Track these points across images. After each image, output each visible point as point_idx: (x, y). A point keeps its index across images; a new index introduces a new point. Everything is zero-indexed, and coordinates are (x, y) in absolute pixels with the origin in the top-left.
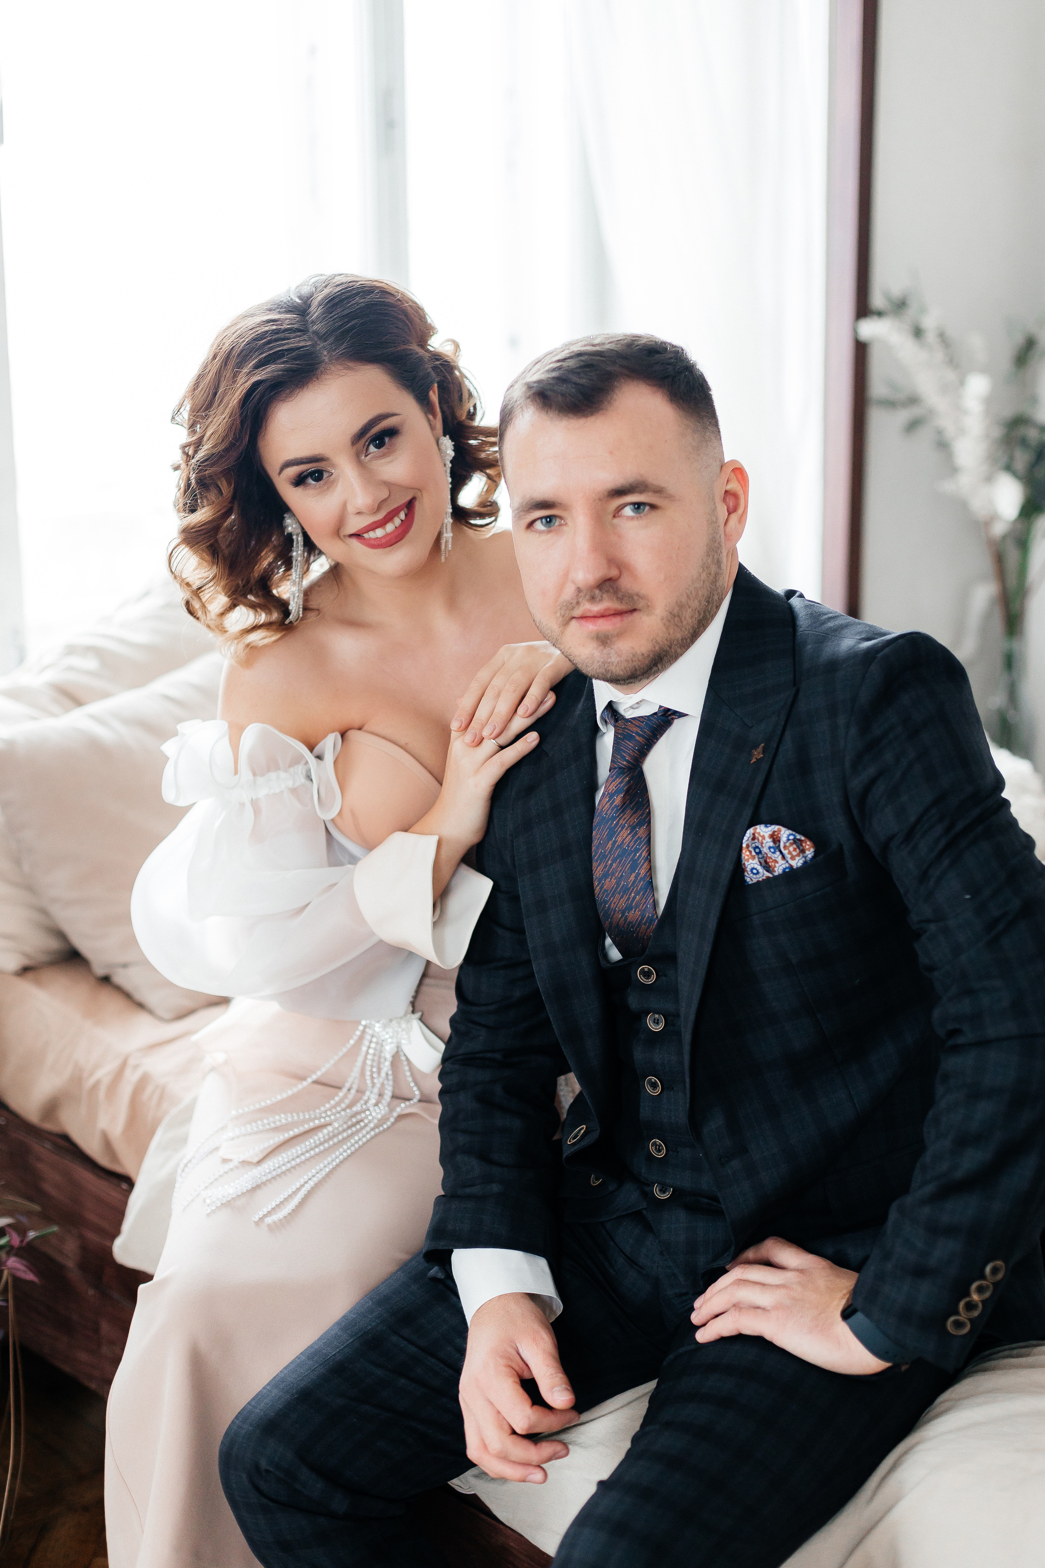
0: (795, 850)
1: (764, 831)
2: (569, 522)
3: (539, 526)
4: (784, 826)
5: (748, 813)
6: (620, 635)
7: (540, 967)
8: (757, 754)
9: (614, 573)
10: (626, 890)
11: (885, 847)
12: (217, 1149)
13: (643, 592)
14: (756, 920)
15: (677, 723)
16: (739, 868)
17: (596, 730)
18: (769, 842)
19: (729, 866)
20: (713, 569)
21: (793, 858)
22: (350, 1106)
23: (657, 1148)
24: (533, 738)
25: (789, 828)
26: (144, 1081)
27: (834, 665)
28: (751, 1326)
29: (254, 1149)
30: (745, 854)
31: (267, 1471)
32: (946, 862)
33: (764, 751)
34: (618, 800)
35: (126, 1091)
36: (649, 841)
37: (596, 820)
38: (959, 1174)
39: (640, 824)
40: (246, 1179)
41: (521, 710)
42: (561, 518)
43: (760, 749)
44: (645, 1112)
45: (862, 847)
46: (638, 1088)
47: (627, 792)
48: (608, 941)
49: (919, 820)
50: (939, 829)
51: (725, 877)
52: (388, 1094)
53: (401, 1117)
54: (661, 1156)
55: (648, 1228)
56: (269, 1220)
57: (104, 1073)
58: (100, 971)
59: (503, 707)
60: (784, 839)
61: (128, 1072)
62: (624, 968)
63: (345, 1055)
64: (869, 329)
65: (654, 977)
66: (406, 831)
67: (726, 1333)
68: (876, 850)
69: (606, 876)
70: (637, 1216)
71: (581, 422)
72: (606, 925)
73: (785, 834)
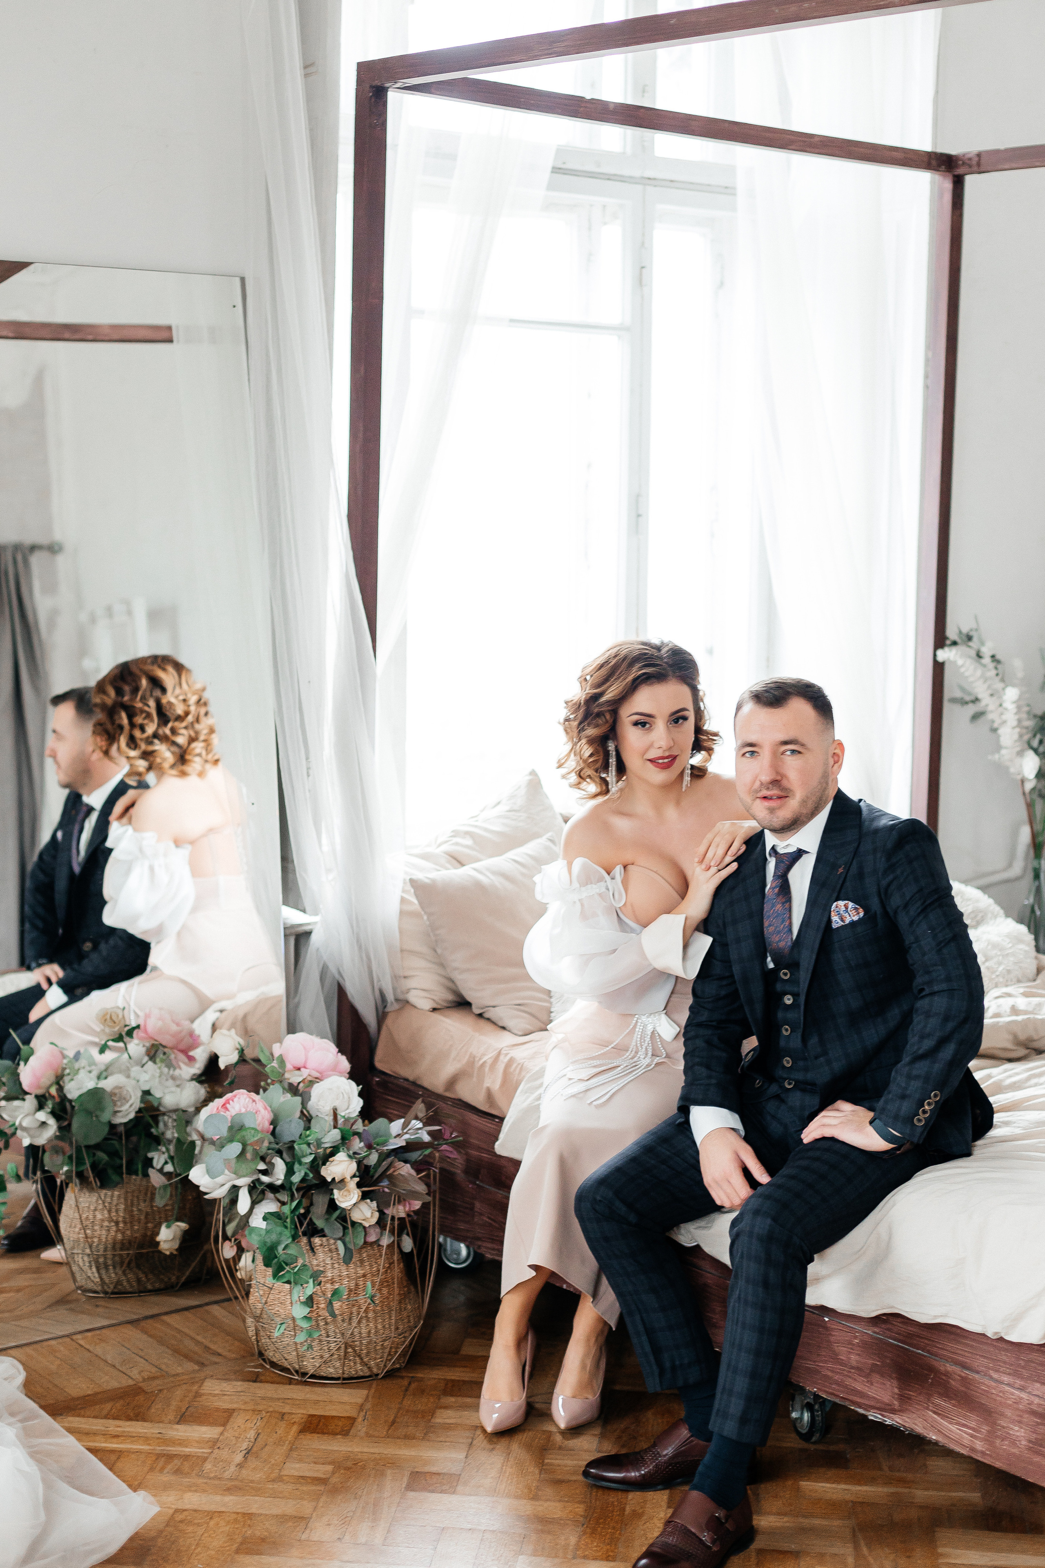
0: (855, 913)
1: (841, 903)
2: (762, 754)
3: (747, 755)
5: (835, 895)
6: (780, 808)
7: (736, 969)
8: (841, 870)
9: (779, 778)
10: (779, 932)
11: (896, 912)
12: (565, 1075)
13: (792, 788)
14: (837, 945)
15: (805, 856)
16: (829, 921)
17: (766, 859)
18: (843, 908)
19: (825, 919)
20: (824, 785)
21: (854, 916)
22: (632, 1058)
23: (787, 1062)
24: (735, 866)
25: (852, 902)
26: (511, 1061)
27: (877, 831)
28: (828, 1133)
29: (585, 1074)
30: (833, 914)
31: (600, 1201)
32: (921, 918)
33: (844, 869)
34: (777, 890)
35: (501, 1067)
36: (790, 910)
37: (766, 900)
38: (921, 1052)
39: (786, 902)
40: (582, 1087)
41: (729, 853)
42: (758, 753)
43: (842, 868)
44: (782, 1043)
45: (886, 913)
46: (779, 1031)
47: (781, 887)
48: (769, 959)
49: (911, 899)
50: (919, 903)
51: (823, 925)
52: (650, 1054)
53: (657, 1064)
54: (789, 1065)
55: (783, 1101)
56: (595, 1103)
57: (488, 1057)
58: (478, 1012)
59: (721, 851)
60: (850, 907)
61: (502, 1057)
62: (775, 971)
63: (628, 1034)
64: (943, 655)
65: (789, 975)
66: (669, 913)
67: (818, 1137)
68: (891, 914)
69: (770, 925)
70: (777, 1097)
71: (772, 710)
72: (769, 948)
73: (851, 905)
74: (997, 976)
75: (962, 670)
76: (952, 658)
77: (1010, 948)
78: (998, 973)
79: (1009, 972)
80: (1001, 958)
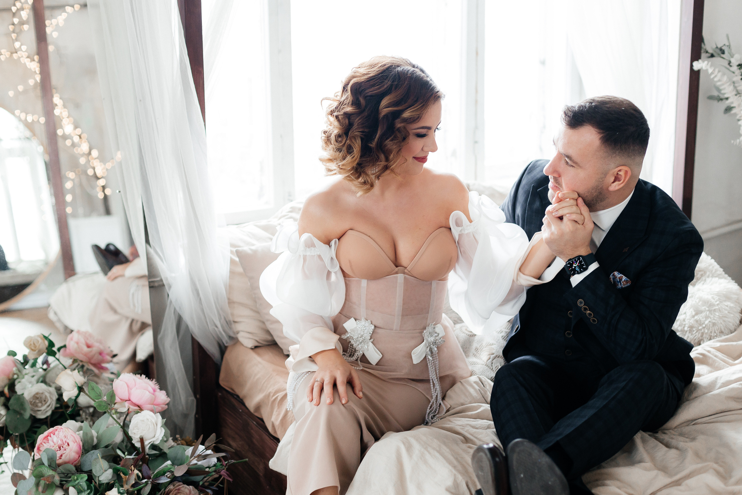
0: (625, 283)
4: (624, 275)
43: (627, 249)
58: (285, 352)
60: (623, 280)
64: (697, 65)
74: (704, 328)
75: (712, 77)
76: (704, 68)
77: (718, 305)
78: (704, 326)
79: (714, 324)
80: (708, 312)
